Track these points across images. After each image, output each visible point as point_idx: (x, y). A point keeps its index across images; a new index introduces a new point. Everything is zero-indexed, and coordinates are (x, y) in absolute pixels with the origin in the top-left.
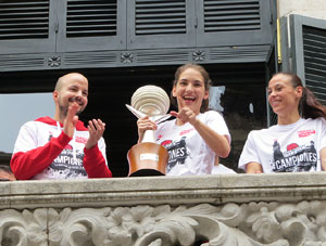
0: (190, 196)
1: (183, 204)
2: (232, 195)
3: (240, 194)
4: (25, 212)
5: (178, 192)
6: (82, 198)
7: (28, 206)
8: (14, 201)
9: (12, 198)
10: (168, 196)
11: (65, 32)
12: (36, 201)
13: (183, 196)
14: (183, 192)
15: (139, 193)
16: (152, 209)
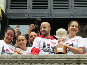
0: (70, 61)
1: (68, 63)
2: (83, 61)
3: (85, 61)
4: (21, 64)
5: (67, 59)
6: (38, 60)
7: (22, 62)
8: (18, 61)
9: (17, 59)
10: (63, 60)
11: (32, 7)
12: (24, 61)
13: (68, 61)
14: (68, 59)
15: (55, 59)
16: (59, 64)
